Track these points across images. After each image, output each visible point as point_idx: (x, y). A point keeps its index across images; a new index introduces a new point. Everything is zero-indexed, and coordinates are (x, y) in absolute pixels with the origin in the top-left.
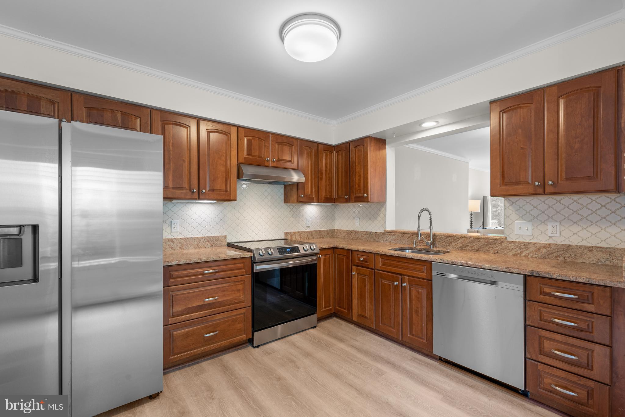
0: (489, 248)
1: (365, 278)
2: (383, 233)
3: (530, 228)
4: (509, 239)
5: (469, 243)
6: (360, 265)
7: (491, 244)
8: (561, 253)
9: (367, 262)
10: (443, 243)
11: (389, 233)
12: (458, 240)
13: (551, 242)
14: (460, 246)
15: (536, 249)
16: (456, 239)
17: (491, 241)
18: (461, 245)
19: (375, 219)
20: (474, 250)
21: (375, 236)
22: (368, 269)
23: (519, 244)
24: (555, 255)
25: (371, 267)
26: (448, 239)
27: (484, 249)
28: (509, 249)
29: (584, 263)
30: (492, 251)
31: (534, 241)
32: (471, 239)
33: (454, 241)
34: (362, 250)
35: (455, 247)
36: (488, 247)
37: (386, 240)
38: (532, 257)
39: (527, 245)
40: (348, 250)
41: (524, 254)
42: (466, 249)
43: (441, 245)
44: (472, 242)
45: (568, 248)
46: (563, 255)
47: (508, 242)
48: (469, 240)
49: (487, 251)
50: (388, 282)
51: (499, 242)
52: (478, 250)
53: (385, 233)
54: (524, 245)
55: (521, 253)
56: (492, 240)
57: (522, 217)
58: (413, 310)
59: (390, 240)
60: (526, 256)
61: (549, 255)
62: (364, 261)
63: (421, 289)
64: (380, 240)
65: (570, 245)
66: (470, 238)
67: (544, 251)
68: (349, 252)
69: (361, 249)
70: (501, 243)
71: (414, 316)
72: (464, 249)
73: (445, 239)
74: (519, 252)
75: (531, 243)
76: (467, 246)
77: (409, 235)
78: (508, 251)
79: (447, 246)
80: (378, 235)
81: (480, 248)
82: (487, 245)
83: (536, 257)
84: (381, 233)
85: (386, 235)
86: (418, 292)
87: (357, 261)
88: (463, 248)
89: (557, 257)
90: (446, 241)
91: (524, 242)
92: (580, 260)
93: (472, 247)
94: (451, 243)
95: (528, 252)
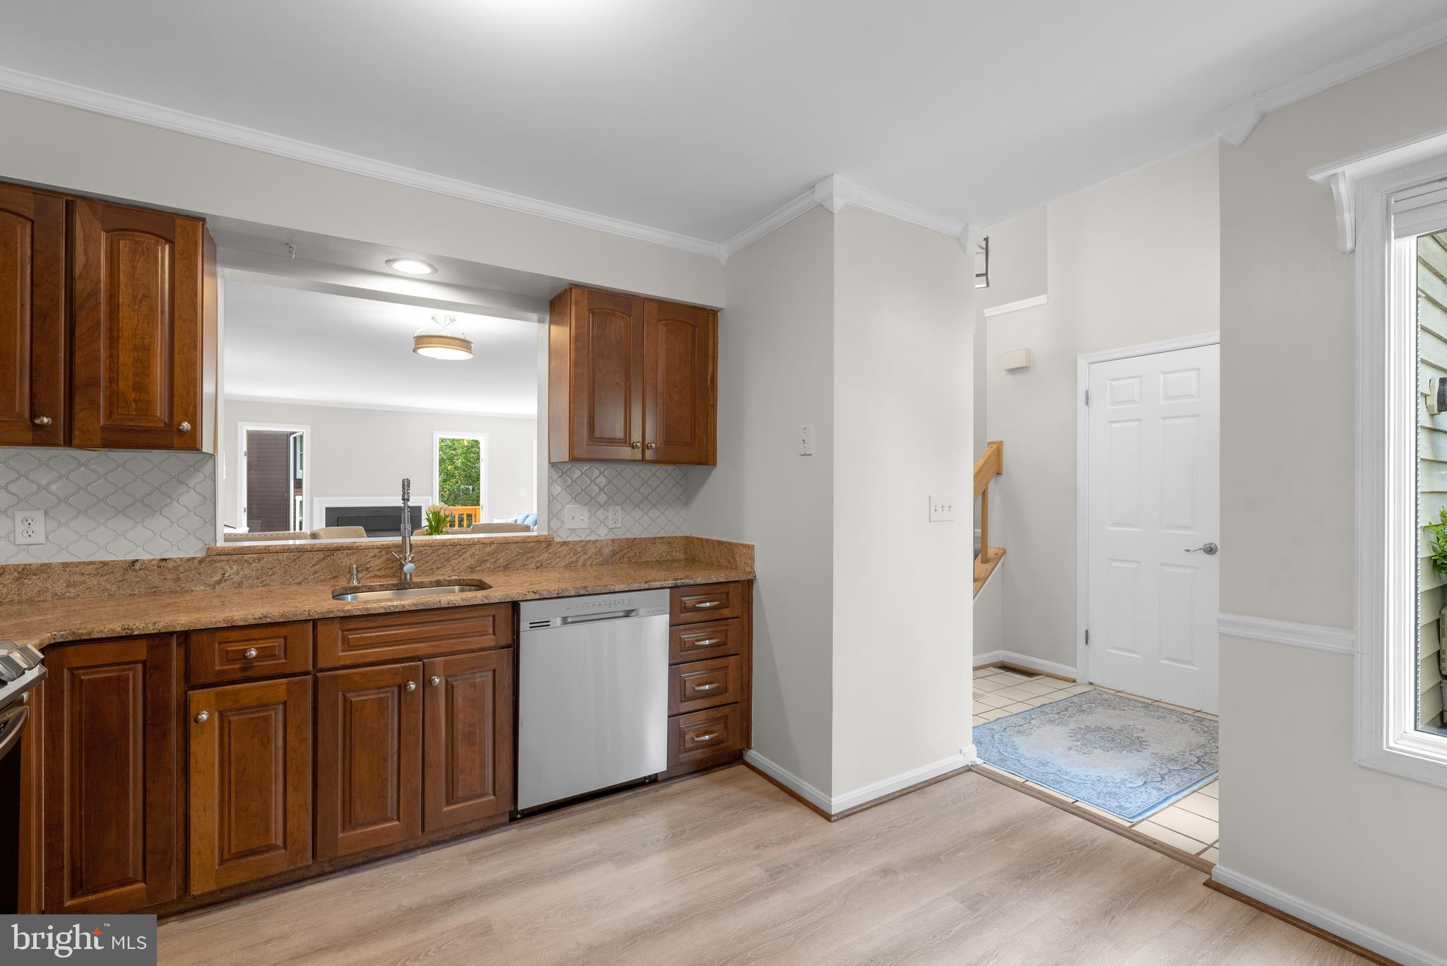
0: (527, 560)
1: (264, 714)
2: (201, 561)
3: (586, 516)
4: (558, 539)
5: (489, 554)
6: (239, 675)
7: (531, 550)
8: (625, 551)
9: (274, 655)
10: (427, 562)
11: (235, 557)
12: (466, 552)
13: (611, 536)
14: (468, 564)
15: (596, 550)
16: (459, 551)
17: (530, 545)
18: (471, 562)
19: (153, 511)
20: (499, 567)
21: (160, 574)
22: (284, 680)
23: (574, 545)
24: (619, 556)
25: (298, 669)
26: (440, 552)
27: (518, 564)
28: (559, 557)
29: (648, 561)
30: (533, 565)
31: (593, 538)
32: (493, 546)
33: (454, 555)
34: (253, 622)
35: (458, 569)
36: (525, 558)
37: (219, 582)
38: (591, 565)
39: (585, 545)
40: (159, 640)
41: (581, 560)
42: (481, 568)
43: (423, 567)
44: (495, 551)
45: (632, 543)
46: (627, 555)
47: (558, 543)
48: (488, 549)
49: (524, 565)
50: (373, 694)
51: (544, 545)
52: (506, 568)
53: (215, 558)
54: (582, 547)
55: (577, 561)
56: (532, 544)
57: (575, 499)
58: (460, 737)
59: (237, 578)
60: (584, 565)
61: (612, 557)
62: (264, 654)
63: (481, 677)
64: (187, 586)
65: (635, 539)
66: (492, 543)
67: (606, 551)
68: (169, 645)
69: (250, 617)
70: (547, 547)
71: (462, 751)
72: (477, 569)
73: (434, 552)
74: (574, 559)
75: (590, 541)
76: (485, 561)
77: (321, 555)
78: (558, 560)
79: (438, 568)
80: (176, 568)
81: (510, 563)
82: (524, 554)
83: (596, 565)
84: (194, 559)
85: (218, 565)
86: (473, 686)
87: (218, 668)
88: (476, 567)
89: (620, 559)
90: (435, 558)
91: (581, 541)
92: (644, 559)
93: (496, 562)
94: (448, 560)
95: (587, 556)
